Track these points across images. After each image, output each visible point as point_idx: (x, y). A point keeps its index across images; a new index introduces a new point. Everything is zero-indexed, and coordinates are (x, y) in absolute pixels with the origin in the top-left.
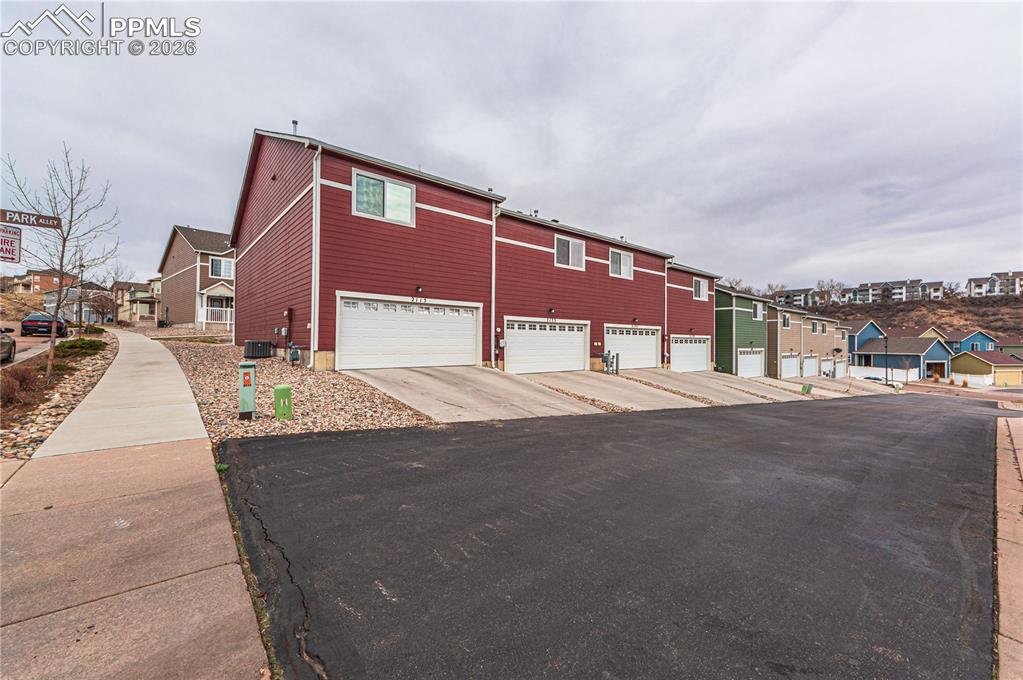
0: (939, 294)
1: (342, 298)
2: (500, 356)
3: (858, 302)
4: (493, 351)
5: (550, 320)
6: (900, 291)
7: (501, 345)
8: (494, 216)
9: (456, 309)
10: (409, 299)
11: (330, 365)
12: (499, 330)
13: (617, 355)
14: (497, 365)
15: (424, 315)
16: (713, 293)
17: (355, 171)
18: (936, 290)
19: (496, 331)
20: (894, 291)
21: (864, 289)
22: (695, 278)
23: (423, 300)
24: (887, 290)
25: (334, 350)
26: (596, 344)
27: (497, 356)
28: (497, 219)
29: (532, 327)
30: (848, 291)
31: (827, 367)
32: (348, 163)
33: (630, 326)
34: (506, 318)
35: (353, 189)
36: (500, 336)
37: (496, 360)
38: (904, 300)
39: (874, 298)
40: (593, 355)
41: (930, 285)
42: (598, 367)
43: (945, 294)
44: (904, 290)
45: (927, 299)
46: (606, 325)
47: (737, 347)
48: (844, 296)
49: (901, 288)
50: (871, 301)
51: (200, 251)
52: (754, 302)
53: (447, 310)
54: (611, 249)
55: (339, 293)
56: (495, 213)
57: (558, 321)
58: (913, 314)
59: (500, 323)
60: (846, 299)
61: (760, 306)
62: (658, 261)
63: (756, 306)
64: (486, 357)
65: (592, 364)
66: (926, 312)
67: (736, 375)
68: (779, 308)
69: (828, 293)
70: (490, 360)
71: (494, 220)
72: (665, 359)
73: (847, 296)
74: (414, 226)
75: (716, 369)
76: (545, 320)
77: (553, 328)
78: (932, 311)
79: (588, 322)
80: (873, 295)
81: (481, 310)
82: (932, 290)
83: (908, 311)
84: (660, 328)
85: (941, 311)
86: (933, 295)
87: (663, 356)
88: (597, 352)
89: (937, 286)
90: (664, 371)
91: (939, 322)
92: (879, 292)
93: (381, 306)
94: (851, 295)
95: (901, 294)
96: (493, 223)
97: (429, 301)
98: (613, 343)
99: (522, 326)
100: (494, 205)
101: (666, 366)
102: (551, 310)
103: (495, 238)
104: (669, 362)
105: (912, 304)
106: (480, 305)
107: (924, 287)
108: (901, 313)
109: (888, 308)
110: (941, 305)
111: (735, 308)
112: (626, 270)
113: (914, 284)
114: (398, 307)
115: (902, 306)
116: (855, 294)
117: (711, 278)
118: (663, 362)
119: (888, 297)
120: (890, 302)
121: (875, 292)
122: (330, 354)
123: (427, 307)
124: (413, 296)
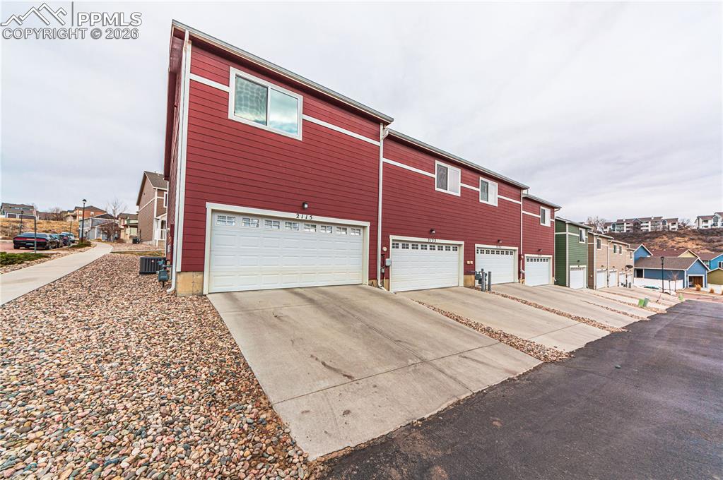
0: (676, 226)
1: (213, 211)
2: (385, 275)
3: (616, 232)
4: (379, 270)
5: (431, 240)
6: (646, 224)
7: (387, 264)
8: (381, 137)
9: (344, 227)
10: (293, 216)
11: (197, 288)
12: (385, 249)
13: (490, 273)
14: (382, 283)
15: (310, 233)
16: (554, 220)
17: (234, 71)
18: (673, 224)
19: (382, 250)
20: (642, 225)
21: (620, 223)
22: (542, 207)
23: (309, 218)
24: (637, 224)
25: (202, 270)
26: (468, 262)
27: (383, 274)
28: (384, 140)
29: (415, 247)
30: (609, 224)
31: (623, 279)
32: (226, 62)
33: (495, 247)
34: (392, 237)
35: (231, 90)
36: (386, 255)
37: (382, 278)
38: (650, 230)
39: (628, 229)
40: (466, 273)
41: (669, 220)
42: (470, 284)
43: (679, 226)
44: (649, 224)
45: (667, 230)
46: (477, 245)
47: (570, 264)
48: (606, 228)
49: (647, 222)
50: (625, 231)
51: (157, 188)
52: (580, 229)
53: (334, 228)
54: (481, 178)
55: (210, 206)
56: (383, 134)
57: (438, 241)
58: (657, 240)
59: (386, 242)
60: (608, 230)
61: (584, 231)
62: (515, 191)
63: (581, 231)
64: (373, 276)
65: (465, 281)
66: (666, 239)
67: (569, 287)
68: (595, 234)
69: (594, 225)
70: (376, 279)
71: (382, 141)
72: (521, 275)
73: (608, 227)
74: (301, 140)
75: (556, 283)
76: (426, 240)
77: (432, 248)
78: (671, 238)
79: (463, 243)
80: (627, 227)
81: (368, 229)
82: (670, 224)
83: (654, 238)
84: (517, 248)
85: (678, 239)
86: (671, 227)
87: (519, 272)
88: (469, 270)
89: (674, 221)
90: (520, 285)
91: (677, 246)
92: (631, 225)
93: (262, 222)
94: (611, 227)
95: (647, 226)
96: (381, 144)
97: (315, 218)
98: (484, 262)
99: (405, 246)
100: (382, 127)
101: (521, 281)
102: (432, 230)
103: (382, 159)
104: (524, 278)
105: (656, 234)
106: (368, 224)
107: (664, 222)
108: (648, 240)
109: (639, 236)
110: (678, 234)
111: (568, 233)
112: (492, 197)
113: (657, 220)
114: (282, 223)
115: (648, 235)
116: (614, 226)
117: (552, 208)
118: (519, 277)
119: (637, 228)
120: (639, 232)
121: (628, 225)
122: (197, 276)
123: (314, 224)
124: (298, 213)
